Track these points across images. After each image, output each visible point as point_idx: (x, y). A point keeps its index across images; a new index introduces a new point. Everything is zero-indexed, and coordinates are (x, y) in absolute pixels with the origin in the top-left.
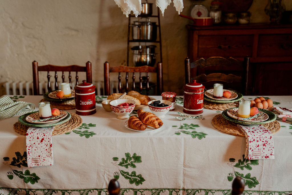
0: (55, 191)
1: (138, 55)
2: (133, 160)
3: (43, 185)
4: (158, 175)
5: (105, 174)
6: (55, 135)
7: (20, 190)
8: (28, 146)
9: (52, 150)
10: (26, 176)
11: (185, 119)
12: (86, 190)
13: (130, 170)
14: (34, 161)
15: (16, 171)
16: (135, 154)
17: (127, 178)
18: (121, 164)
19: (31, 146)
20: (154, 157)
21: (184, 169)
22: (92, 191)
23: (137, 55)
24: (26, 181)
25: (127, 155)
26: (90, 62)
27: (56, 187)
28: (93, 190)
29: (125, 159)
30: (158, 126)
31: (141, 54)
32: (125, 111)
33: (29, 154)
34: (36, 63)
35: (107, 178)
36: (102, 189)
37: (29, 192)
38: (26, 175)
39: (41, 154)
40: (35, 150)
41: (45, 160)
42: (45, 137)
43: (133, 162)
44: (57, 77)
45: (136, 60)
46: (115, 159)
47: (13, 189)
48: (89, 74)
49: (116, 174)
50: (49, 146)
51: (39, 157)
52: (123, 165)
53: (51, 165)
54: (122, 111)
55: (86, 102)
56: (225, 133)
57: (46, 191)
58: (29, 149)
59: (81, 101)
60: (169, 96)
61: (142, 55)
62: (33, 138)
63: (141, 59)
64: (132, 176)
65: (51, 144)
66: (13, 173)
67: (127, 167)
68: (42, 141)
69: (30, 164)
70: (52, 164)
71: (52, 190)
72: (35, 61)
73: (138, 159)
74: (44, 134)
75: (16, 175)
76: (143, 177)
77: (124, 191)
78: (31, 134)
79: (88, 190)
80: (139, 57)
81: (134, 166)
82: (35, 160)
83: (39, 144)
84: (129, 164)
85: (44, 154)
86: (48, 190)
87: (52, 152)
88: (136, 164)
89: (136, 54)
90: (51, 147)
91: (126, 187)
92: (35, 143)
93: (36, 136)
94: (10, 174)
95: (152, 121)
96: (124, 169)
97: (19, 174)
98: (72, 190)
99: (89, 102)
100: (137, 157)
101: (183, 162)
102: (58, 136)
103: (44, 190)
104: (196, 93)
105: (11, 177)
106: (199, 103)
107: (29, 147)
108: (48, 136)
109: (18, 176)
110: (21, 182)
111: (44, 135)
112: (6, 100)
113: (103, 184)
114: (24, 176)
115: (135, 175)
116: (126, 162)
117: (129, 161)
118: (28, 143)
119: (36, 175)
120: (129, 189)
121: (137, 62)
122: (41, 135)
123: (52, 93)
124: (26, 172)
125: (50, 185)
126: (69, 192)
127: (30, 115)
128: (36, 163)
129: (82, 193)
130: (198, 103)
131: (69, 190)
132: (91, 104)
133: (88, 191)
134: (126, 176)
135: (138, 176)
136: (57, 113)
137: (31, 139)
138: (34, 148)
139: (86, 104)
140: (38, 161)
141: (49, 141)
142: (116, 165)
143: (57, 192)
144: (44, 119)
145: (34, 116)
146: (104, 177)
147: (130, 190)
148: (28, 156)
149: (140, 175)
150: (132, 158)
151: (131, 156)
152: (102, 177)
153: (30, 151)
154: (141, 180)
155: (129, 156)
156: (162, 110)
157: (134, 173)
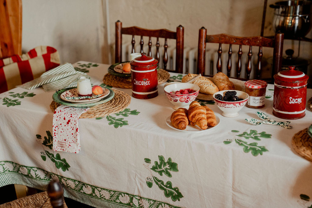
0: (85, 185)
1: (281, 16)
2: (167, 166)
3: (74, 174)
4: (199, 194)
5: (137, 177)
6: (83, 118)
7: (53, 175)
8: (55, 126)
9: (77, 135)
10: (57, 161)
11: (260, 123)
12: (117, 192)
13: (165, 178)
14: (60, 145)
15: (48, 152)
16: (170, 159)
17: (161, 188)
18: (154, 169)
19: (57, 126)
20: (194, 168)
21: (233, 194)
22: (123, 195)
23: (279, 17)
24: (58, 167)
25: (161, 158)
26: (182, 27)
27: (86, 181)
28: (124, 193)
29: (159, 164)
30: (207, 127)
31: (285, 14)
32: (179, 100)
33: (55, 135)
34: (119, 23)
35: (139, 183)
36: (134, 196)
37: (61, 179)
38: (57, 159)
39: (67, 138)
40: (61, 132)
41: (70, 146)
42: (71, 119)
43: (168, 169)
44: (142, 43)
45: (277, 24)
46: (148, 161)
47: (47, 172)
48: (180, 42)
49: (149, 180)
50: (75, 129)
51: (64, 141)
52: (157, 170)
53: (76, 153)
54: (174, 99)
55: (140, 82)
56: (299, 154)
57: (77, 183)
58: (55, 130)
59: (135, 80)
60: (253, 87)
61: (287, 16)
62: (60, 118)
63: (284, 22)
64: (167, 187)
65: (77, 128)
66: (46, 154)
67: (161, 175)
68: (68, 123)
69: (55, 148)
70: (78, 152)
71: (82, 183)
72: (118, 21)
73: (173, 166)
74: (71, 115)
75: (48, 157)
76: (180, 191)
77: (159, 204)
78: (58, 112)
79: (118, 192)
80: (282, 19)
81: (169, 175)
82: (60, 143)
83: (65, 126)
84: (163, 171)
85: (70, 139)
86: (79, 182)
87: (78, 138)
88: (171, 172)
89: (278, 15)
90: (77, 131)
91: (160, 200)
92: (61, 124)
93: (63, 116)
94: (43, 155)
95: (199, 118)
96: (157, 175)
97: (50, 156)
98: (102, 189)
99: (145, 82)
100: (173, 163)
101: (231, 183)
102: (86, 120)
103: (75, 181)
104: (287, 87)
105: (44, 158)
106: (293, 103)
107: (55, 128)
108: (74, 118)
109: (50, 159)
110: (54, 166)
111: (71, 117)
112: (67, 68)
113: (135, 189)
114: (55, 160)
115: (170, 187)
116: (160, 167)
117: (164, 167)
118: (55, 123)
119: (66, 161)
120: (165, 203)
121: (279, 26)
122: (68, 116)
123: (122, 65)
124: (57, 155)
125: (80, 177)
126: (98, 190)
127: (70, 90)
128: (62, 147)
129: (113, 195)
130: (290, 103)
131: (98, 188)
132: (147, 85)
133: (119, 194)
134: (160, 185)
135: (175, 189)
136: (99, 92)
137: (58, 119)
138: (60, 130)
139: (140, 85)
140: (63, 146)
141: (75, 125)
142: (148, 168)
143: (87, 187)
144: (80, 97)
145: (75, 92)
146: (135, 180)
147: (166, 205)
148: (53, 138)
149: (177, 188)
150: (167, 164)
151: (166, 161)
152: (134, 180)
153: (56, 132)
154: (178, 195)
155: (163, 160)
156: (227, 106)
157: (169, 184)
